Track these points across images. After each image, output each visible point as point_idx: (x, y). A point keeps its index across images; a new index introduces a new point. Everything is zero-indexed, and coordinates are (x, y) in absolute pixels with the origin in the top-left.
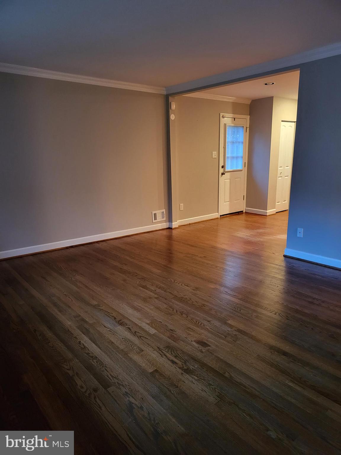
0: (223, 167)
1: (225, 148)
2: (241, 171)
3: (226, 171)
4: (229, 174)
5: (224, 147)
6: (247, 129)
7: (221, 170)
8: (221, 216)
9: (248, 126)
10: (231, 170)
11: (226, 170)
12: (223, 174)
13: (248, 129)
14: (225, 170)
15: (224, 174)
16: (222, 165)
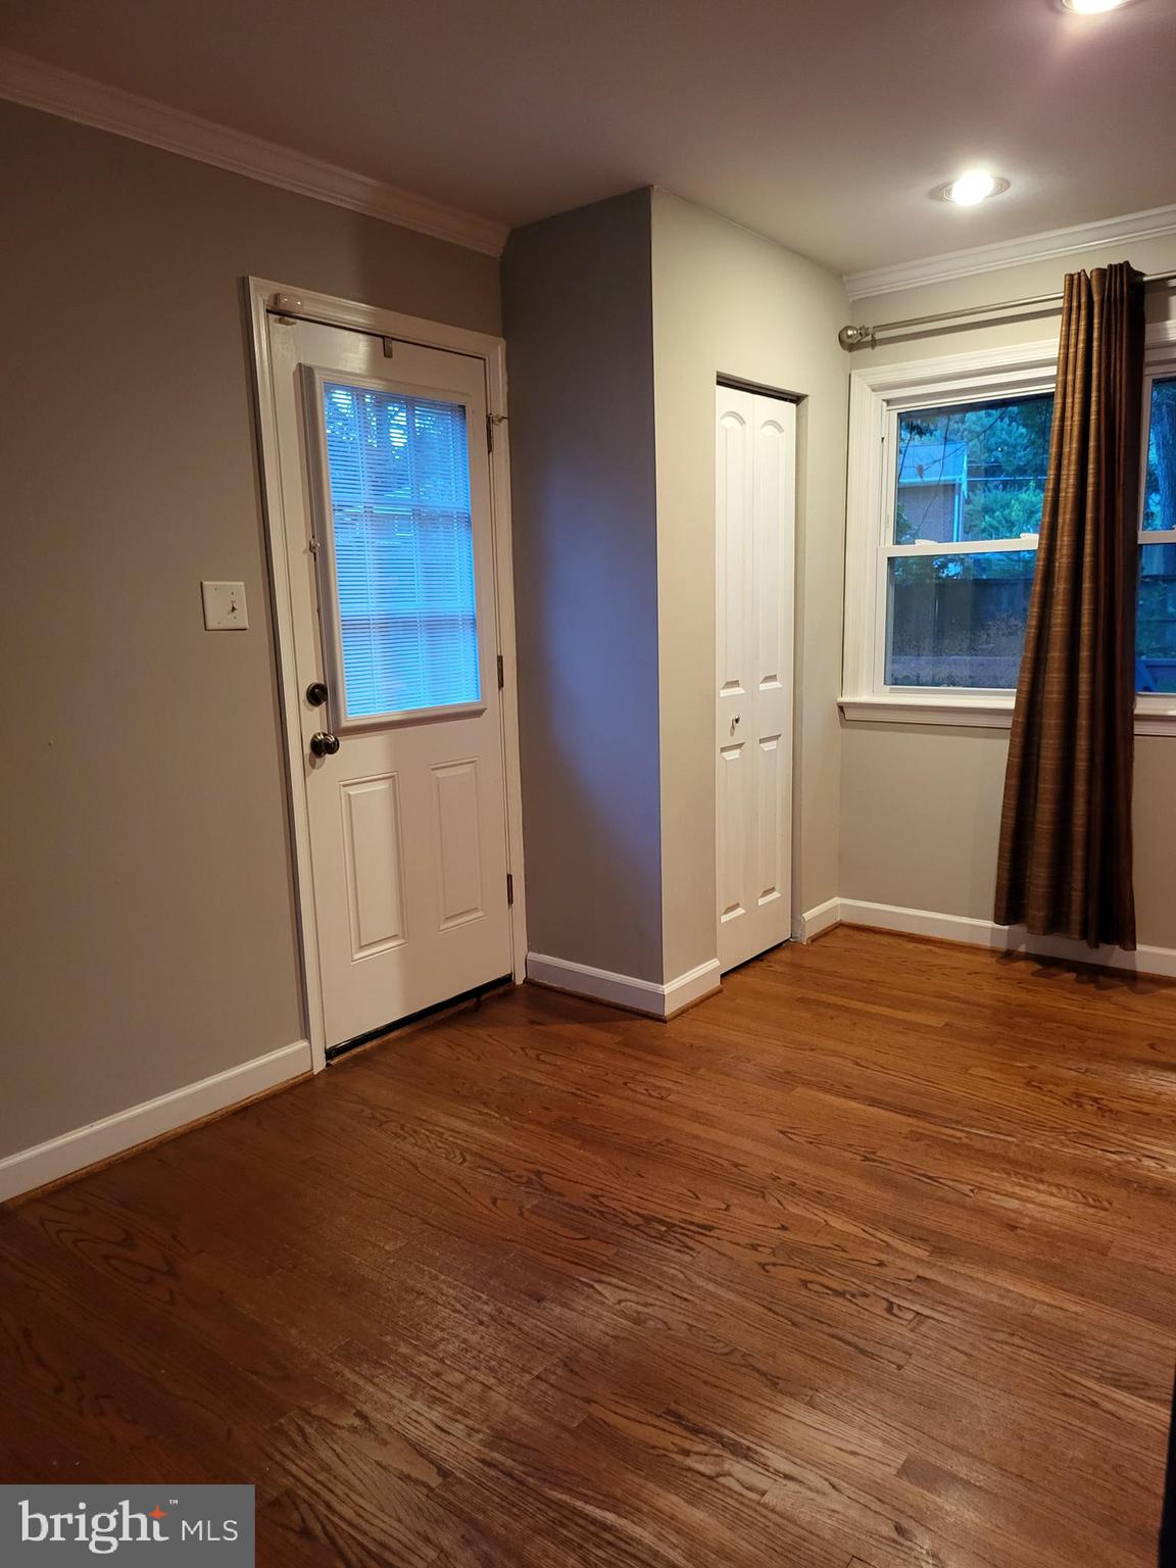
0: (317, 695)
1: (318, 552)
2: (478, 713)
3: (344, 724)
4: (376, 742)
5: (312, 548)
6: (494, 428)
7: (304, 723)
8: (330, 1054)
9: (500, 408)
10: (394, 714)
11: (351, 716)
12: (322, 748)
13: (501, 432)
14: (334, 714)
15: (332, 748)
16: (312, 676)
